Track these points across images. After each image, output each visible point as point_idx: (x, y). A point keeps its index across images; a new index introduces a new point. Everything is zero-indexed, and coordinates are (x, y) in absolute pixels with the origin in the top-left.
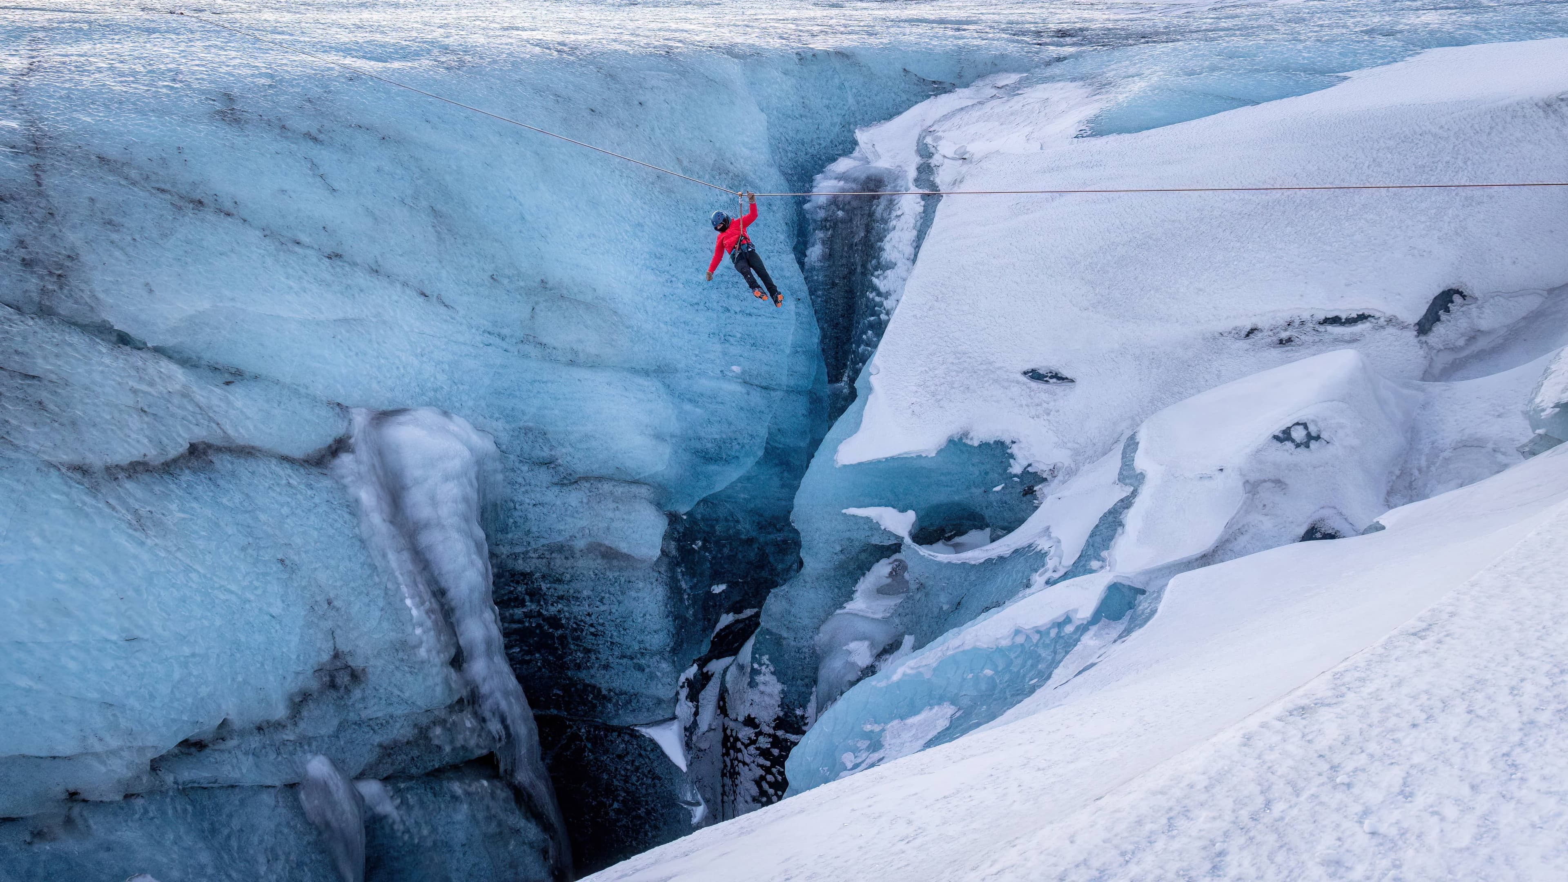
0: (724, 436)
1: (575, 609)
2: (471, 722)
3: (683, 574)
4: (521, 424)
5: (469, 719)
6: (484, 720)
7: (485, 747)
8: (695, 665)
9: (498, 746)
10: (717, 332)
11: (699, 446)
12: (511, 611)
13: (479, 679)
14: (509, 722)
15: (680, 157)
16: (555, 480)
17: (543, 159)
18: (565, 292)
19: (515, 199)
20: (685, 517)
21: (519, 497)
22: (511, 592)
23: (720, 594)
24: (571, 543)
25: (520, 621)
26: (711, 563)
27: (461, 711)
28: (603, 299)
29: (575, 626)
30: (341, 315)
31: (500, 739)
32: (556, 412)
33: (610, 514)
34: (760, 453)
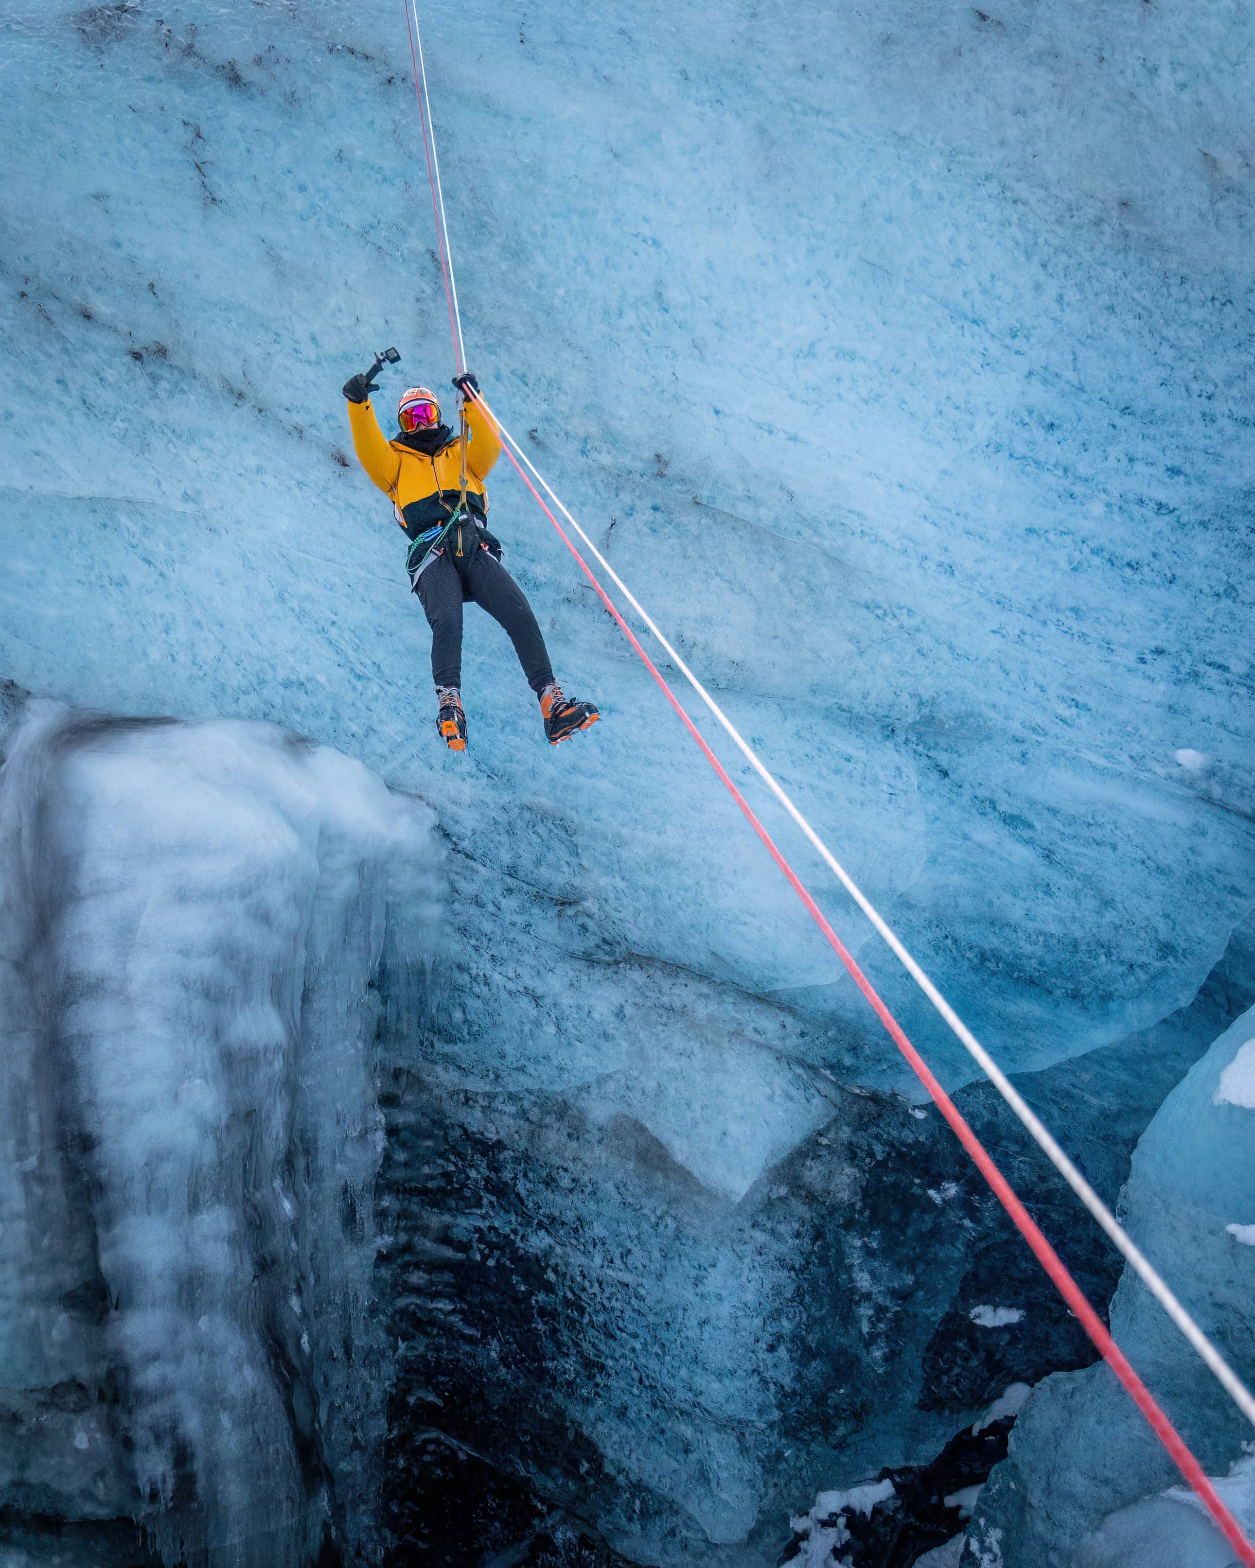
0: (1079, 934)
1: (577, 1259)
2: (91, 1440)
3: (869, 1253)
4: (527, 798)
5: (87, 1430)
6: (128, 1444)
7: (107, 1504)
8: (887, 1482)
9: (146, 1509)
10: (1173, 648)
11: (993, 941)
12: (447, 1218)
13: (133, 1354)
14: (198, 1465)
15: (1215, 151)
16: (578, 945)
17: (773, 143)
18: (704, 494)
19: (656, 243)
20: (920, 1115)
21: (481, 966)
22: (447, 1176)
23: (996, 1329)
24: (581, 1104)
25: (463, 1247)
26: (970, 1244)
27: (79, 1410)
28: (813, 524)
29: (570, 1295)
30: (96, 488)
31: (154, 1496)
32: (604, 785)
33: (671, 1063)
34: (1186, 999)
